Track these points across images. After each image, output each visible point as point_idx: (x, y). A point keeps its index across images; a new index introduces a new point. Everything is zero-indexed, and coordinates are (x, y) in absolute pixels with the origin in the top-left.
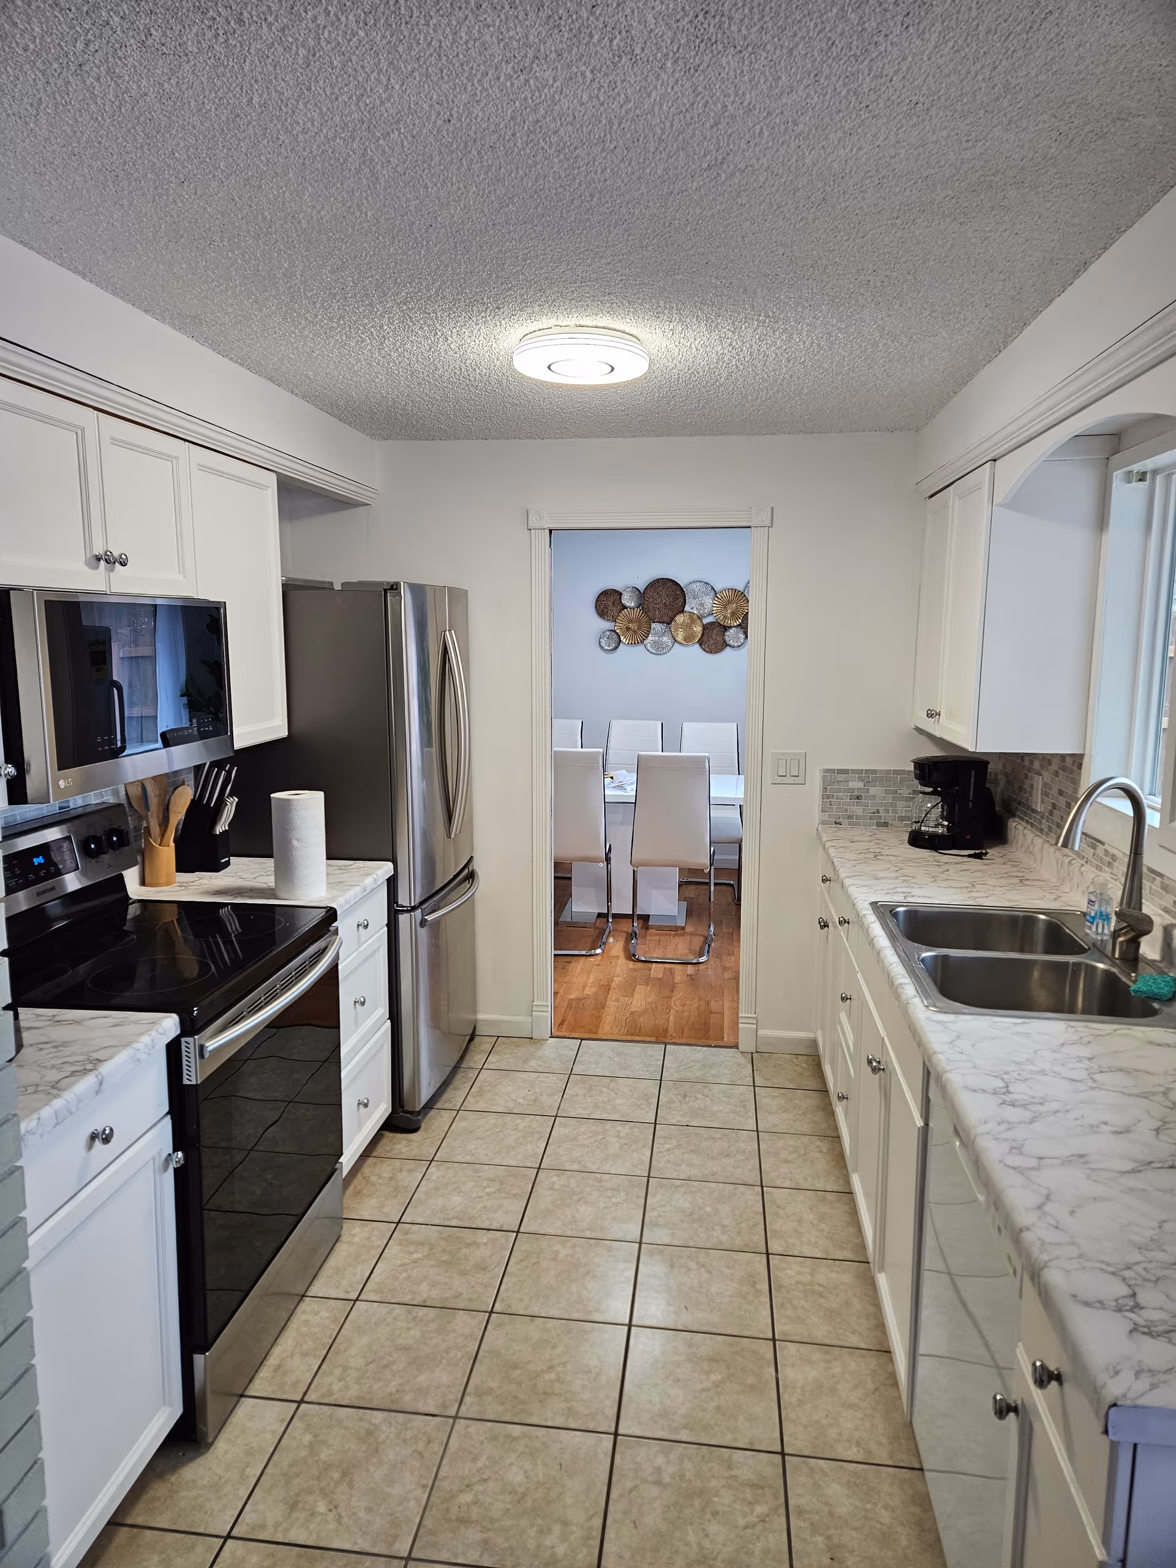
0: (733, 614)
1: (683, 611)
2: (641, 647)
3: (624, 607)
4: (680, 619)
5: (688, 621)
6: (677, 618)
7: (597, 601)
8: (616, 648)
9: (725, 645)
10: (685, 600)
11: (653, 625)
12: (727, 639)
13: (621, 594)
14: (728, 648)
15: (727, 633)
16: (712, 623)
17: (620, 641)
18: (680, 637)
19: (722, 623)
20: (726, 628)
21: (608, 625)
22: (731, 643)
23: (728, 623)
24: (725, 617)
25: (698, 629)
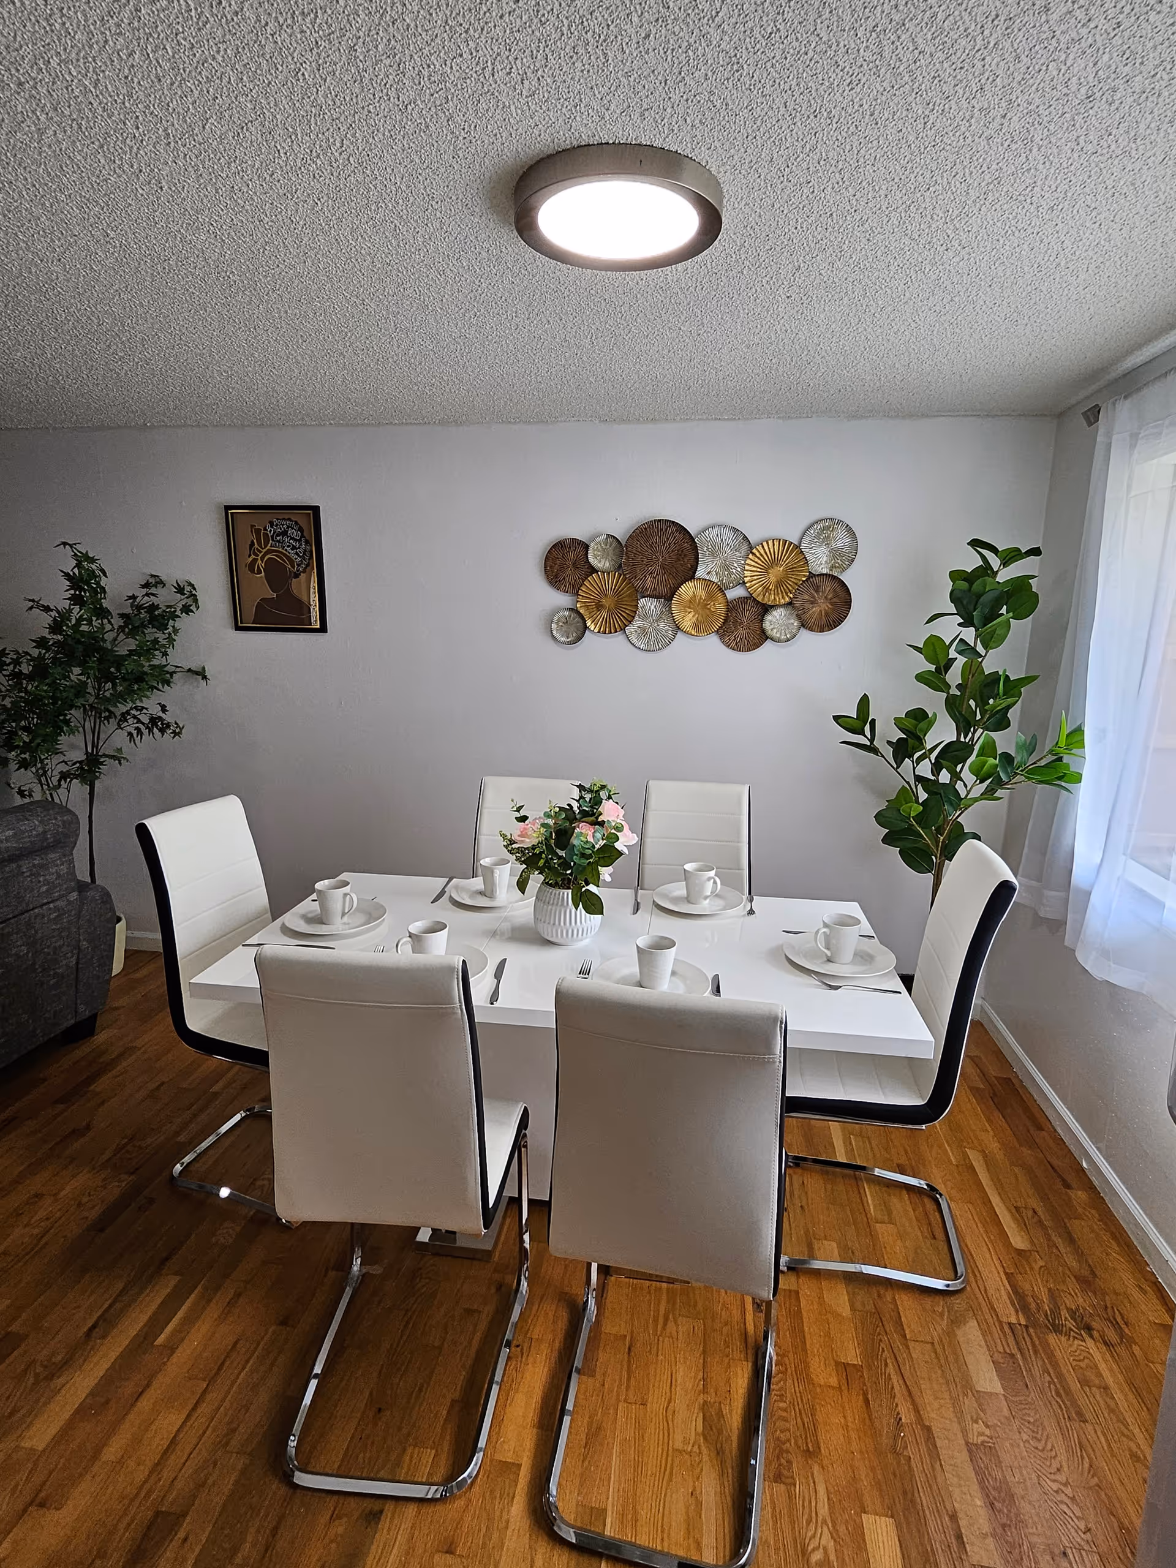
0: (779, 583)
1: (692, 577)
2: (618, 639)
3: (593, 570)
4: (687, 590)
5: (702, 594)
6: (683, 589)
7: (547, 558)
8: (579, 638)
9: (763, 637)
10: (697, 558)
11: (642, 602)
12: (767, 626)
13: (587, 547)
14: (768, 644)
15: (769, 618)
16: (743, 600)
17: (586, 628)
18: (688, 620)
19: (760, 599)
20: (766, 609)
21: (561, 599)
22: (775, 634)
23: (769, 599)
24: (766, 589)
25: (720, 608)
